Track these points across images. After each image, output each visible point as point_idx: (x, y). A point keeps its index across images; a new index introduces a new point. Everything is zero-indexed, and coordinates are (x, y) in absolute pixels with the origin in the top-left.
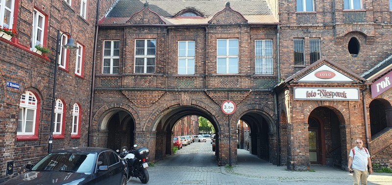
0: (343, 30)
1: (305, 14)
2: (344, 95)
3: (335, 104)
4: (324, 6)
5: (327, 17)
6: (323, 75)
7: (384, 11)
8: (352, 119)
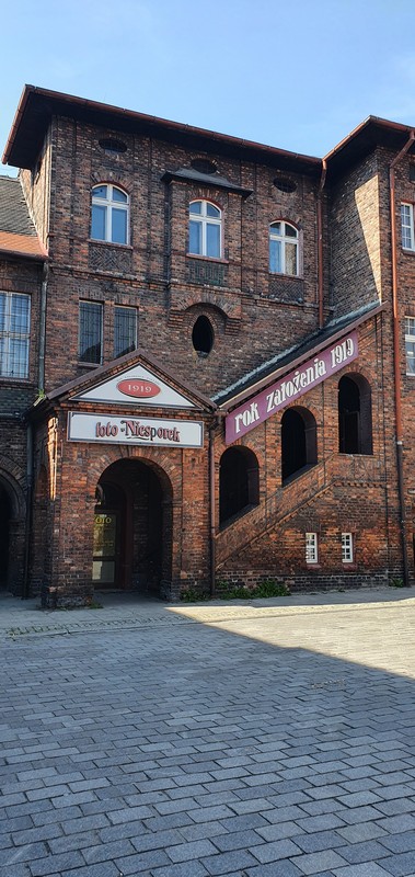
0: (184, 297)
1: (109, 246)
2: (174, 435)
3: (156, 455)
4: (149, 237)
5: (155, 263)
6: (136, 388)
7: (261, 271)
8: (187, 486)
